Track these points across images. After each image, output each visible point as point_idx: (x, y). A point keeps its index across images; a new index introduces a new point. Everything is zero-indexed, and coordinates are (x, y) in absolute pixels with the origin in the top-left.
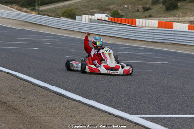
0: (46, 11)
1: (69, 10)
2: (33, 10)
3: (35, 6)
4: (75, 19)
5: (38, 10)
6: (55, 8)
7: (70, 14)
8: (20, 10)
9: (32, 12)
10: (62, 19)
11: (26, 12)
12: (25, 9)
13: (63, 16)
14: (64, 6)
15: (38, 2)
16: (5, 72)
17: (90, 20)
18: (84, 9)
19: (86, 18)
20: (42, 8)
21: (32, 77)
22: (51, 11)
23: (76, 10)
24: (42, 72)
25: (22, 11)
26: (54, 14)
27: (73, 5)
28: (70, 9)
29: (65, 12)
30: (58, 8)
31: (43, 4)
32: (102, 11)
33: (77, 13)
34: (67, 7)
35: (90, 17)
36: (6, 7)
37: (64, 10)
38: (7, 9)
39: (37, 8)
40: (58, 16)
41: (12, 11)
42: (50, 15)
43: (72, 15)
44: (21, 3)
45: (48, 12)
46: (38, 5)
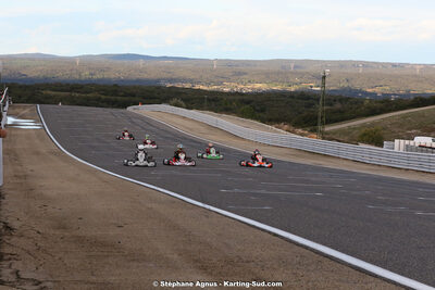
0: (335, 132)
1: (371, 131)
2: (312, 131)
3: (316, 125)
4: (382, 145)
5: (322, 132)
6: (350, 128)
7: (373, 138)
8: (293, 132)
9: (312, 135)
10: (361, 145)
11: (302, 135)
12: (300, 130)
13: (363, 142)
14: (363, 126)
15: (322, 118)
16: (270, 232)
17: (407, 148)
18: (397, 130)
19: (399, 144)
20: (328, 128)
22: (343, 132)
23: (383, 131)
25: (295, 134)
26: (346, 138)
27: (379, 123)
28: (373, 129)
29: (365, 135)
30: (354, 129)
31: (330, 122)
32: (426, 132)
33: (385, 136)
34: (369, 126)
35: (407, 142)
36: (270, 127)
37: (363, 131)
38: (272, 131)
39: (320, 128)
40: (354, 141)
41: (280, 133)
43: (376, 139)
44: (293, 120)
45: (338, 135)
46: (322, 123)
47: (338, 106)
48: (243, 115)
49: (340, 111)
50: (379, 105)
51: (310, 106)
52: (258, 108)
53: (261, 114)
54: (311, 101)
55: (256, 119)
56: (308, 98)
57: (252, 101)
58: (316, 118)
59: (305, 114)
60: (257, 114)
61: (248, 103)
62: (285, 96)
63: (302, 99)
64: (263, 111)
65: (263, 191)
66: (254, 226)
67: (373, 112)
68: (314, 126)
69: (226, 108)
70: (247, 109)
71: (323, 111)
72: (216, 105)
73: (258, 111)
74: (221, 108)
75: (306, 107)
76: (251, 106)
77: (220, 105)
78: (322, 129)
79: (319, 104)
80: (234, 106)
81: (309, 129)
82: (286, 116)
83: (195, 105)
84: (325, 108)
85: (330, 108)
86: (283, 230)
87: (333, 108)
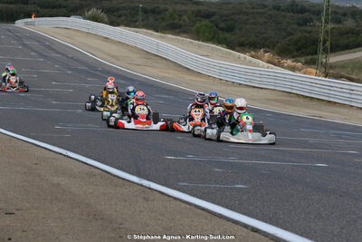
0: (343, 65)
2: (308, 63)
3: (316, 53)
5: (325, 66)
8: (278, 64)
9: (309, 69)
11: (293, 69)
12: (289, 62)
15: (324, 43)
16: (246, 226)
20: (334, 59)
25: (283, 67)
31: (336, 48)
36: (242, 55)
38: (244, 62)
39: (322, 58)
41: (258, 65)
42: (354, 77)
44: (279, 45)
45: (349, 69)
46: (325, 51)
47: (349, 23)
48: (199, 35)
49: (352, 32)
51: (305, 22)
52: (223, 25)
53: (227, 35)
54: (306, 15)
55: (220, 42)
56: (302, 10)
57: (214, 14)
58: (315, 42)
59: (298, 35)
60: (222, 35)
61: (208, 16)
62: (265, 6)
63: (293, 11)
64: (230, 29)
65: (232, 159)
66: (220, 216)
68: (311, 55)
69: (173, 24)
70: (206, 25)
71: (327, 32)
72: (156, 20)
73: (222, 29)
74: (164, 24)
75: (299, 24)
76: (212, 22)
77: (163, 19)
78: (324, 61)
79: (320, 20)
80: (184, 21)
81: (303, 59)
82: (266, 39)
83: (122, 18)
84: (330, 26)
85: (337, 26)
86: (266, 222)
87: (341, 26)
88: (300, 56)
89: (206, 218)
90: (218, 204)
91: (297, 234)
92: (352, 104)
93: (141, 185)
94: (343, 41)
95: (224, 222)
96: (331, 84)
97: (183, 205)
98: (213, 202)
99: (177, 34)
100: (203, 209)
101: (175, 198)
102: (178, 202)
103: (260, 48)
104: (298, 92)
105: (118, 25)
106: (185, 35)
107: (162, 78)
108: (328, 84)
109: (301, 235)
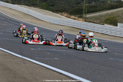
0: (91, 18)
1: (111, 18)
2: (79, 17)
3: (82, 14)
4: (116, 25)
5: (85, 18)
6: (100, 16)
7: (112, 21)
8: (69, 18)
9: (80, 19)
10: (106, 25)
11: (74, 19)
12: (73, 17)
13: (107, 23)
14: (107, 14)
15: (85, 10)
16: (58, 72)
20: (88, 16)
21: (82, 77)
23: (117, 18)
24: (91, 73)
25: (71, 18)
26: (98, 21)
27: (115, 13)
28: (112, 16)
29: (107, 19)
30: (102, 16)
31: (89, 12)
33: (118, 20)
34: (110, 15)
36: (57, 14)
37: (107, 17)
38: (58, 17)
39: (84, 15)
40: (102, 23)
41: (62, 18)
42: (95, 22)
43: (114, 22)
44: (69, 11)
45: (93, 19)
46: (85, 13)
47: (93, 4)
48: (42, 8)
50: (116, 4)
51: (78, 3)
52: (51, 4)
53: (52, 8)
55: (49, 10)
58: (82, 10)
59: (76, 8)
60: (50, 8)
61: (45, 1)
64: (53, 6)
66: (49, 69)
67: (112, 7)
68: (81, 14)
69: (33, 4)
70: (45, 4)
71: (86, 6)
72: (28, 2)
73: (50, 6)
74: (30, 4)
75: (76, 4)
76: (47, 3)
77: (30, 2)
78: (85, 16)
79: (83, 2)
80: (37, 3)
81: (78, 16)
82: (65, 9)
83: (16, 2)
84: (87, 4)
85: (89, 5)
86: (65, 71)
87: (91, 5)
88: (77, 15)
89: (44, 70)
90: (49, 65)
91: (75, 75)
92: (94, 31)
93: (23, 58)
94: (91, 10)
95: (51, 71)
96: (87, 24)
97: (37, 65)
98: (47, 64)
99: (35, 7)
100: (43, 67)
101: (34, 63)
102: (35, 64)
103: (63, 12)
104: (76, 27)
105: (15, 4)
106: (38, 7)
107: (30, 22)
108: (86, 24)
109: (77, 75)
